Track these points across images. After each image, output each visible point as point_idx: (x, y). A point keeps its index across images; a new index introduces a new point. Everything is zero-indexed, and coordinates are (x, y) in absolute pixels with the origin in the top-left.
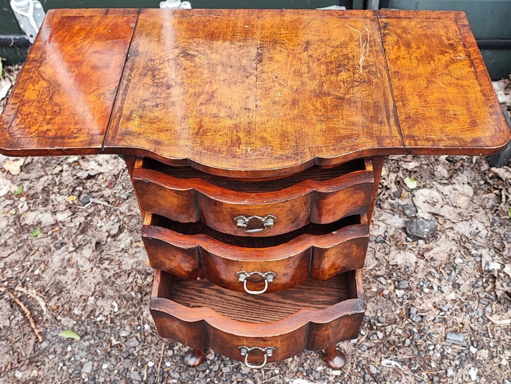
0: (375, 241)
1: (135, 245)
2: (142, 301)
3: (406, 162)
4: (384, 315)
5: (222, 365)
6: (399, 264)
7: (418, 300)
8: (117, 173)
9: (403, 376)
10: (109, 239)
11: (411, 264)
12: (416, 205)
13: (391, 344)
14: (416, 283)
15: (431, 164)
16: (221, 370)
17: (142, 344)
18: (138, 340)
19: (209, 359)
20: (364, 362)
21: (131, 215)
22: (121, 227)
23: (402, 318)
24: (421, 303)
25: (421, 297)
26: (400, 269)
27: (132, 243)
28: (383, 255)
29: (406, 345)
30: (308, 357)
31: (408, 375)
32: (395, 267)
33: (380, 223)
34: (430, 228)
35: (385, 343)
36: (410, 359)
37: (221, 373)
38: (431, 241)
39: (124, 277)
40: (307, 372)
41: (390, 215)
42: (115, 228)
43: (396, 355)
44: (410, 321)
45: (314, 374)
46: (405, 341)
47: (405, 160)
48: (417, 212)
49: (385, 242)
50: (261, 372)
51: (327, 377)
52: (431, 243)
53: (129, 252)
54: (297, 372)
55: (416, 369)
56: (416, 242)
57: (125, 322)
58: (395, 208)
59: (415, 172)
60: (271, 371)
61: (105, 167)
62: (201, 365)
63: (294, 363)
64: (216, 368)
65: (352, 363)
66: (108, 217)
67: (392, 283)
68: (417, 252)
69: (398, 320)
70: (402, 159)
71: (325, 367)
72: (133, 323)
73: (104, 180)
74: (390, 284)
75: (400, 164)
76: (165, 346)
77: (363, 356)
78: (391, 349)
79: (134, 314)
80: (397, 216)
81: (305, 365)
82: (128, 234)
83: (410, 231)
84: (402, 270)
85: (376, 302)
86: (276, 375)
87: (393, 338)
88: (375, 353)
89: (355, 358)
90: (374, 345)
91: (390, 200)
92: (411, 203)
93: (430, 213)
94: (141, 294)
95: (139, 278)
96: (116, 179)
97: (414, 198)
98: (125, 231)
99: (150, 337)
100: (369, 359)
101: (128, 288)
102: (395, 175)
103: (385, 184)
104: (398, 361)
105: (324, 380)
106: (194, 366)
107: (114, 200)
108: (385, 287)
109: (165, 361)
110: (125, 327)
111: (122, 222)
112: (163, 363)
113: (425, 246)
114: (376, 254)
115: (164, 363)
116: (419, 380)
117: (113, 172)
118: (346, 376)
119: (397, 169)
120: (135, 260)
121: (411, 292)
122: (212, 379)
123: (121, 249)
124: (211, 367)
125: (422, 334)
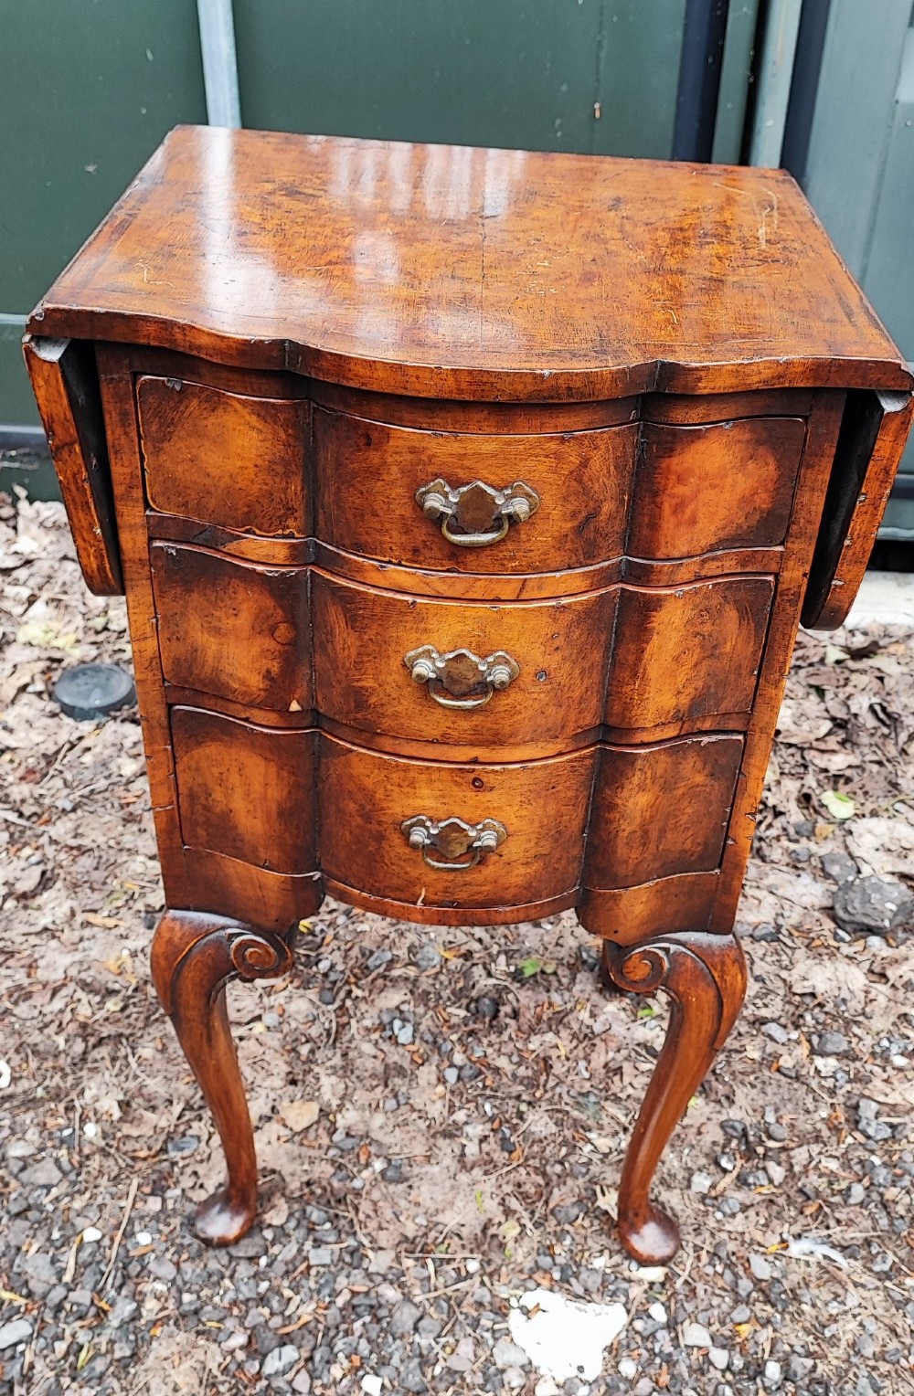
0: (751, 936)
1: (80, 918)
2: (84, 1059)
3: (823, 751)
4: (785, 1121)
5: (308, 1245)
6: (819, 991)
7: (878, 1083)
8: (52, 749)
9: (850, 1287)
10: (10, 904)
11: (851, 992)
12: (856, 853)
13: (809, 1198)
14: (869, 1040)
15: (888, 761)
16: (306, 1259)
17: (72, 1177)
18: (60, 1168)
19: (270, 1226)
20: (732, 1246)
21: (79, 848)
22: (48, 875)
23: (836, 1130)
24: (888, 1090)
25: (885, 1076)
26: (821, 1005)
27: (73, 914)
28: (774, 969)
29: (852, 1201)
30: (567, 1227)
31: (863, 1286)
32: (808, 1000)
33: (762, 894)
34: (899, 902)
35: (792, 1193)
36: (868, 1242)
37: (303, 1267)
38: (904, 942)
39: (38, 1000)
40: (562, 1271)
41: (788, 877)
42: (30, 877)
43: (828, 1228)
44: (861, 1138)
45: (584, 1276)
46: (849, 1189)
47: (822, 746)
48: (859, 872)
49: (779, 940)
50: (424, 1266)
51: (625, 1285)
52: (903, 948)
53: (64, 937)
54: (532, 1272)
55: (886, 1267)
56: (862, 942)
57: (28, 1117)
58: (800, 861)
59: (848, 780)
60: (454, 1265)
61: (22, 735)
62: (244, 1242)
63: (526, 1245)
64: (289, 1251)
65: (697, 1249)
66: (13, 850)
67: (803, 1038)
68: (866, 965)
69: (825, 1133)
70: (815, 744)
71: (617, 1258)
72: (50, 1122)
73: (15, 765)
74: (798, 1042)
75: (808, 758)
76: (139, 1187)
77: (728, 1227)
78: (808, 1211)
79: (56, 1096)
80: (806, 878)
81: (557, 1250)
82: (64, 893)
83: (846, 910)
84: (829, 1007)
85: (759, 1086)
86: (469, 1276)
87: (813, 1181)
88: (762, 1221)
89: (707, 1235)
90: (759, 1198)
91: (785, 842)
92: (843, 852)
93: (893, 874)
94: (85, 1040)
95: (85, 1001)
96: (49, 764)
97: (849, 839)
98: (59, 884)
99: (97, 1157)
100: (747, 1238)
101: (46, 1026)
102: (798, 784)
103: (770, 803)
104: (834, 1246)
105: (614, 1294)
106: (223, 1244)
107: (35, 809)
108: (782, 1050)
109: (137, 1228)
110: (24, 1133)
111: (50, 866)
112: (129, 1235)
113: (887, 952)
114: (755, 968)
115: (133, 1234)
116: (899, 1297)
117: (42, 749)
118: (679, 1283)
119: (802, 770)
120: (78, 956)
121: (858, 1064)
122: (275, 1283)
123: (38, 928)
124: (275, 1250)
125: (898, 1171)
